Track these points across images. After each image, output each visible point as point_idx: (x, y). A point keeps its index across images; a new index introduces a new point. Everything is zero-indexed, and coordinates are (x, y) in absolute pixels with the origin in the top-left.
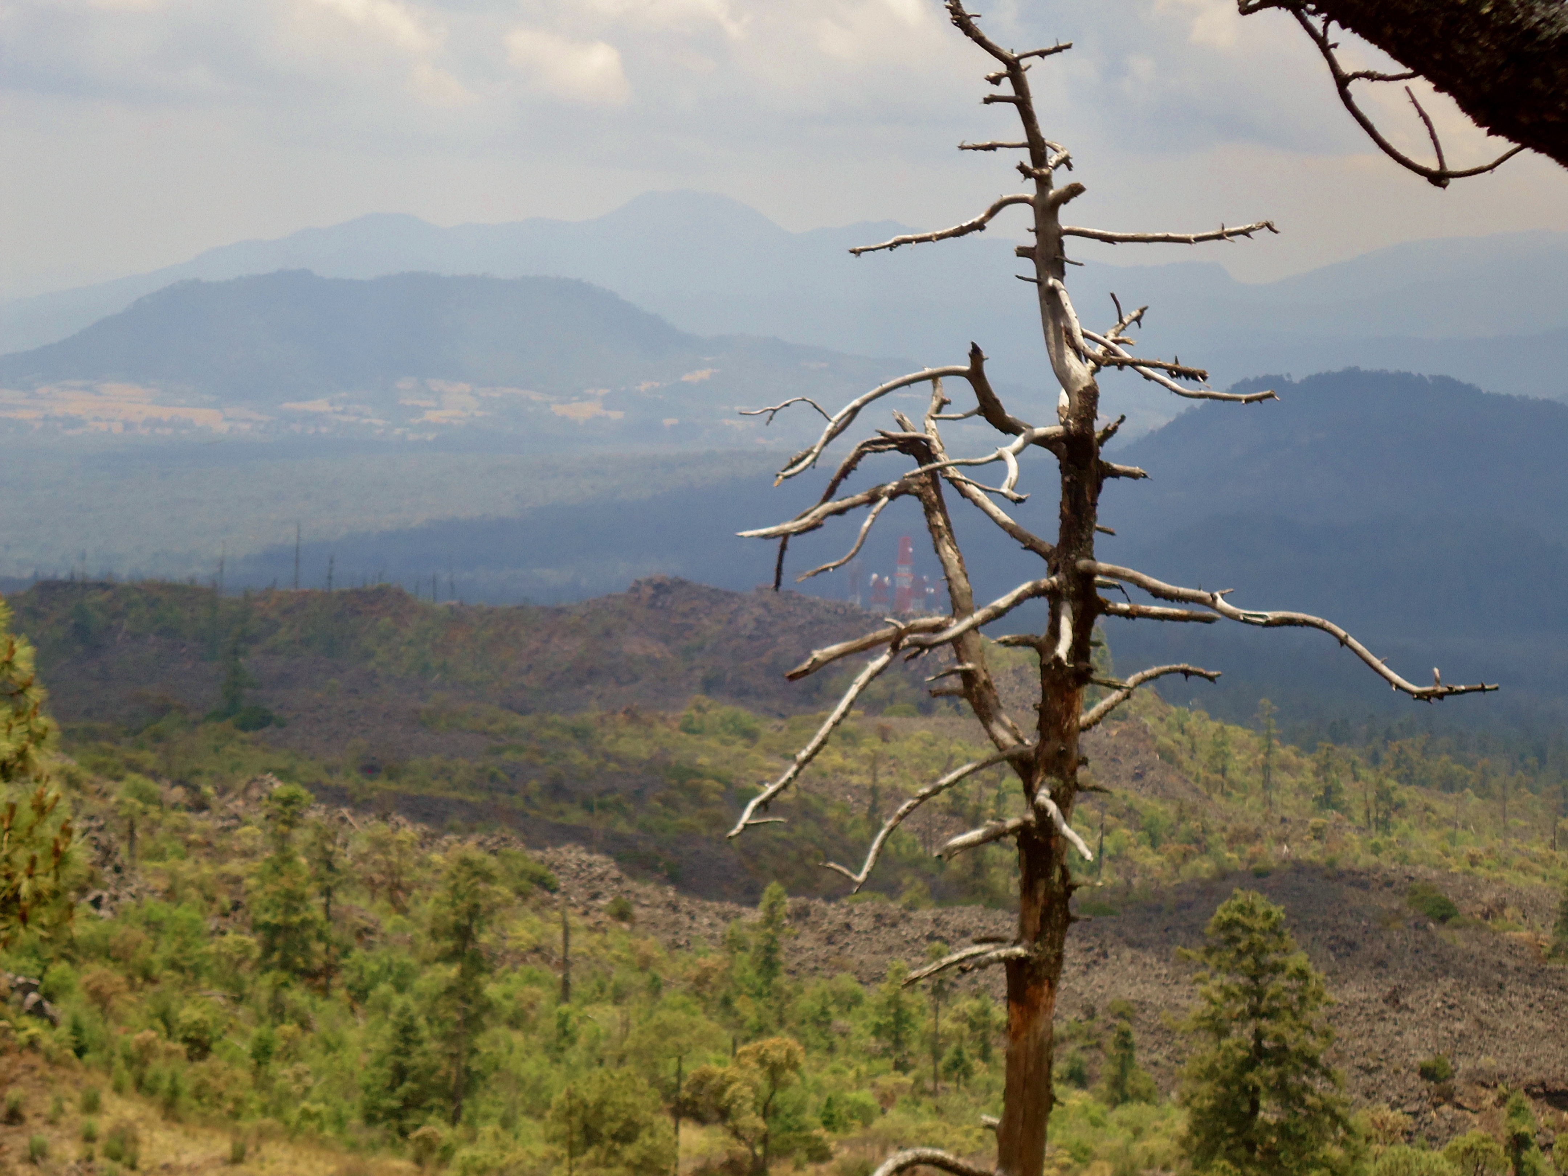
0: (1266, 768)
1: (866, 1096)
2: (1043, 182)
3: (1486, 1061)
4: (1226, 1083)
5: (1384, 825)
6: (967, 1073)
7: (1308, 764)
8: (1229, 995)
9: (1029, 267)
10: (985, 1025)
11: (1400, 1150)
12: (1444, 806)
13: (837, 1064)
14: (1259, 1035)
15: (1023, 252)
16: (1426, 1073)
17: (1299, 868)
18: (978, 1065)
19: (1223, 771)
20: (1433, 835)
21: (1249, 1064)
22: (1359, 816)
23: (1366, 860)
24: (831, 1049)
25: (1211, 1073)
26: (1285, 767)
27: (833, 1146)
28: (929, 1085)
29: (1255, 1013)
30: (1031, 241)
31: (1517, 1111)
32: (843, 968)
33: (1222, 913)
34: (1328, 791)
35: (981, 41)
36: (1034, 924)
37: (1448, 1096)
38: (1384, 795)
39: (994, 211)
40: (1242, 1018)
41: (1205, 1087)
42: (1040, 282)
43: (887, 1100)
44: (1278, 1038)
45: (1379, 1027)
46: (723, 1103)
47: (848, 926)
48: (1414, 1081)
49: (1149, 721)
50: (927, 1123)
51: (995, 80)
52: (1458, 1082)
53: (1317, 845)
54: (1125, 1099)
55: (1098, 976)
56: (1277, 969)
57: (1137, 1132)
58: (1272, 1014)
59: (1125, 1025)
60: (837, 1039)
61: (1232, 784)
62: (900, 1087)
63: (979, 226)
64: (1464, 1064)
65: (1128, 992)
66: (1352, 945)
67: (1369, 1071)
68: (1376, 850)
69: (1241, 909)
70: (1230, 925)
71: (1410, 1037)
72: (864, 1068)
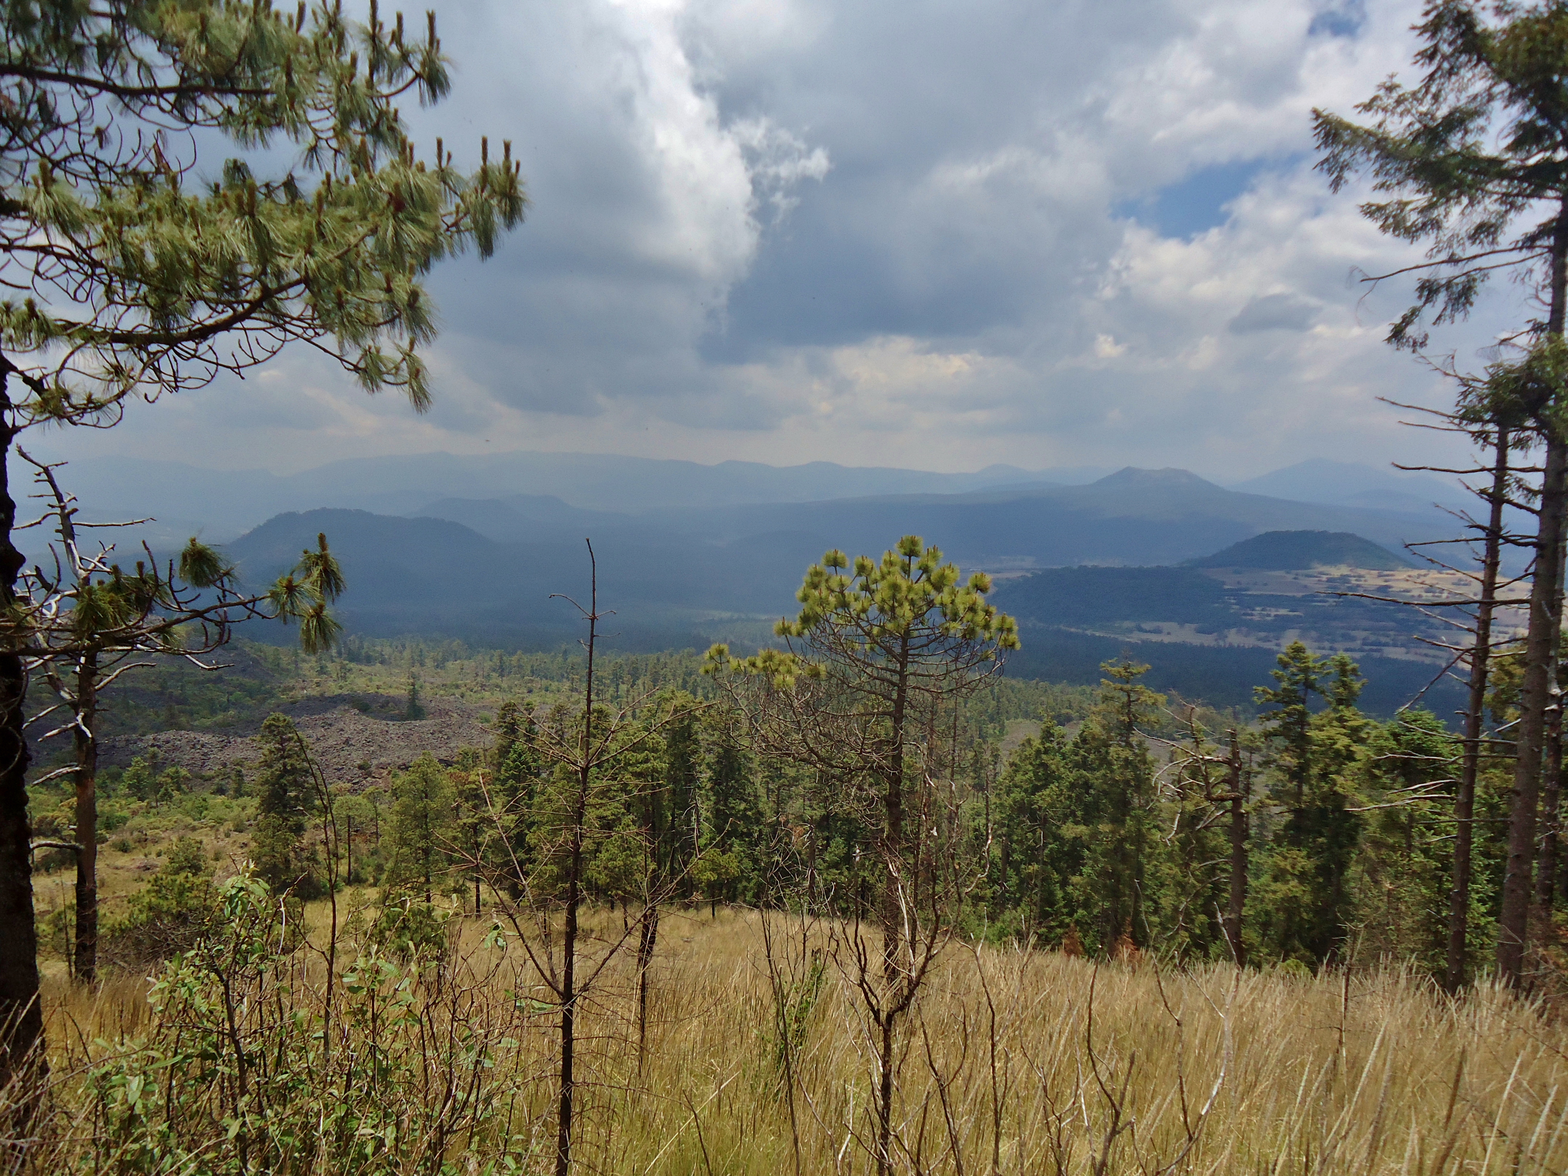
0: (296, 662)
1: (126, 813)
2: (63, 508)
3: (383, 760)
4: (273, 785)
5: (344, 678)
6: (171, 797)
7: (313, 659)
8: (271, 752)
9: (60, 536)
10: (178, 777)
11: (348, 796)
12: (366, 669)
13: (111, 803)
14: (285, 765)
15: (57, 531)
16: (360, 767)
17: (309, 698)
18: (175, 793)
19: (278, 665)
20: (364, 679)
21: (281, 776)
22: (334, 676)
23: (338, 692)
24: (109, 797)
25: (267, 782)
26: (304, 661)
27: (108, 836)
28: (154, 804)
29: (282, 757)
30: (61, 527)
31: (395, 776)
32: (112, 764)
33: (266, 722)
34: (322, 668)
35: (32, 461)
36: (83, 759)
37: (369, 774)
38: (343, 667)
39: (44, 518)
40: (278, 760)
41: (266, 787)
42: (65, 542)
43: (134, 813)
44: (292, 765)
45: (342, 753)
46: (53, 827)
47: (114, 746)
48: (356, 771)
49: (247, 649)
50: (152, 820)
51: (39, 475)
52: (373, 769)
53: (318, 689)
54: (242, 795)
55: (227, 751)
56: (290, 739)
57: (244, 809)
58: (289, 757)
59: (238, 768)
60: (111, 793)
61: (283, 670)
62: (141, 808)
63: (40, 523)
64: (375, 762)
65: (240, 755)
66: (330, 725)
67: (339, 770)
68: (341, 688)
69: (274, 719)
70: (269, 726)
71: (354, 755)
72: (123, 802)
